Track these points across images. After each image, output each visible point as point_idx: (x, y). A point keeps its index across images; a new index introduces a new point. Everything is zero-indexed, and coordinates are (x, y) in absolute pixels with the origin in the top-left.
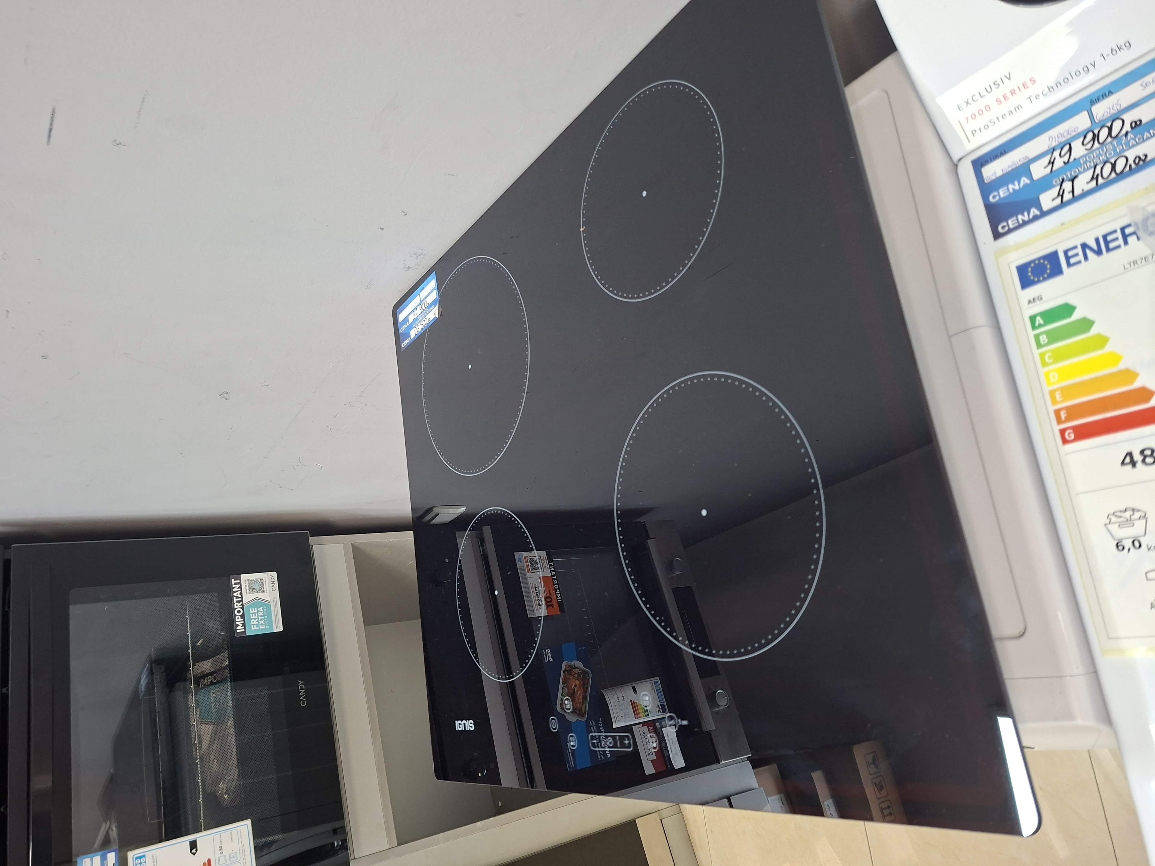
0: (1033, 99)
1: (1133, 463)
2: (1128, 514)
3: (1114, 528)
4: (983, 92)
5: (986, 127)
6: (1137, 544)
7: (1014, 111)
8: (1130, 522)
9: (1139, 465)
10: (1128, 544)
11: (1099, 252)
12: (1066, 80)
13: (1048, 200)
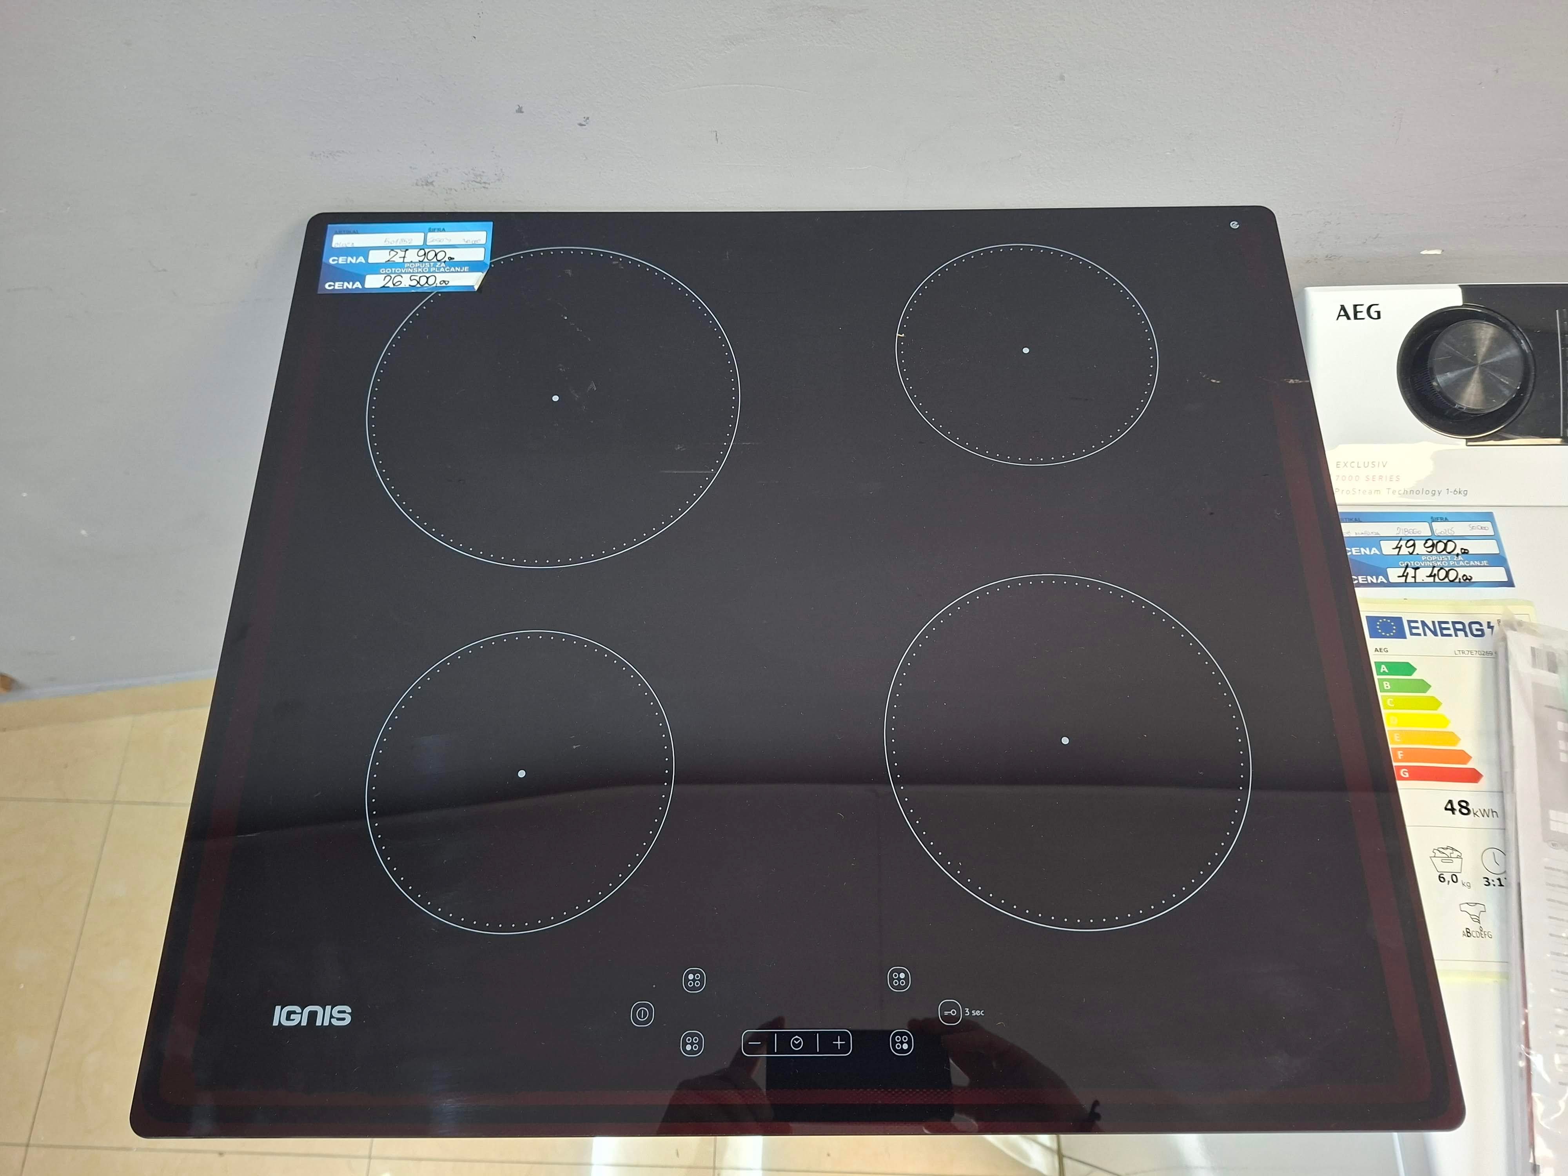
0: (1391, 491)
1: (1453, 810)
2: (1448, 852)
3: (1437, 861)
4: (1361, 465)
5: (1348, 492)
6: (1455, 878)
7: (1373, 492)
8: (1449, 859)
9: (1457, 812)
10: (1447, 877)
11: (1435, 633)
12: (1418, 492)
13: (1394, 574)
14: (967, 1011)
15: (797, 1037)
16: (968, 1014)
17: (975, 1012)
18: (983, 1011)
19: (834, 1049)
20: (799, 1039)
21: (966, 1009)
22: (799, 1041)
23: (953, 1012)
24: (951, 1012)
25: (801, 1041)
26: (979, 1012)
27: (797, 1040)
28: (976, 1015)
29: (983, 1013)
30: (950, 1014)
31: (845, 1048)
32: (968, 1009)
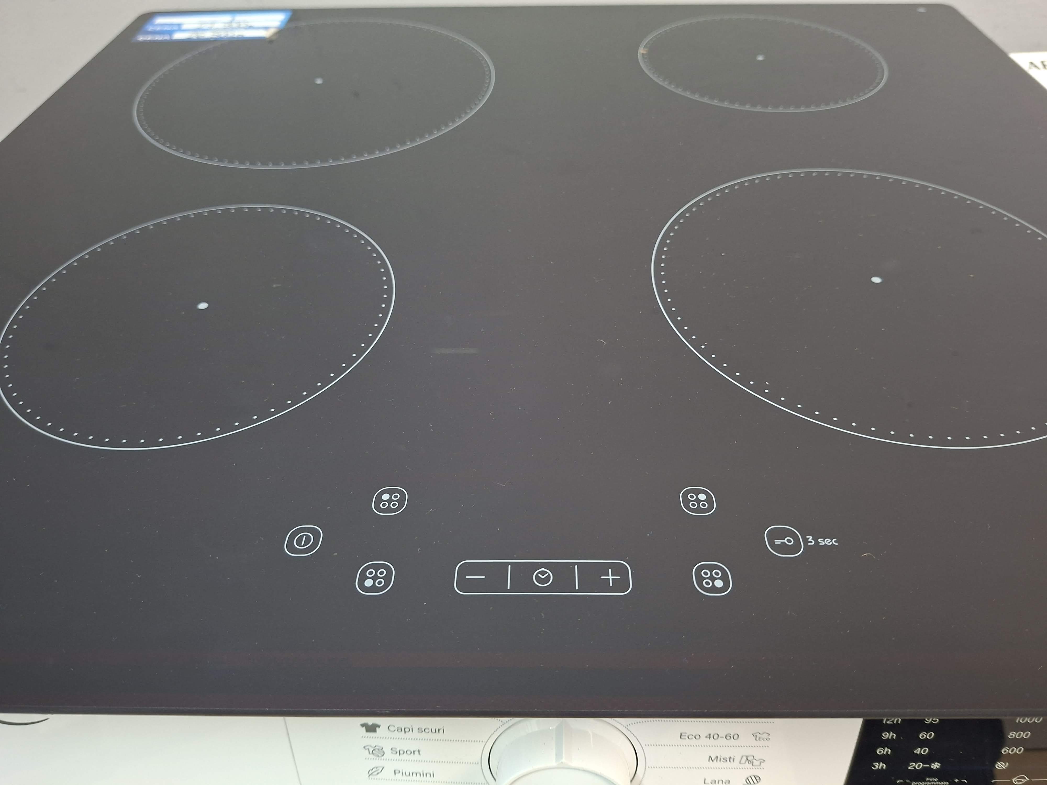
14: (809, 540)
15: (543, 569)
16: (813, 543)
17: (824, 541)
18: (835, 540)
19: (604, 586)
20: (547, 572)
21: (808, 537)
22: (547, 574)
23: (788, 541)
24: (785, 541)
25: (549, 575)
26: (830, 540)
27: (543, 573)
28: (825, 544)
29: (835, 541)
30: (785, 542)
31: (621, 585)
32: (811, 537)
